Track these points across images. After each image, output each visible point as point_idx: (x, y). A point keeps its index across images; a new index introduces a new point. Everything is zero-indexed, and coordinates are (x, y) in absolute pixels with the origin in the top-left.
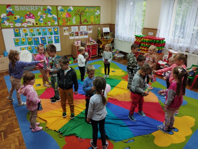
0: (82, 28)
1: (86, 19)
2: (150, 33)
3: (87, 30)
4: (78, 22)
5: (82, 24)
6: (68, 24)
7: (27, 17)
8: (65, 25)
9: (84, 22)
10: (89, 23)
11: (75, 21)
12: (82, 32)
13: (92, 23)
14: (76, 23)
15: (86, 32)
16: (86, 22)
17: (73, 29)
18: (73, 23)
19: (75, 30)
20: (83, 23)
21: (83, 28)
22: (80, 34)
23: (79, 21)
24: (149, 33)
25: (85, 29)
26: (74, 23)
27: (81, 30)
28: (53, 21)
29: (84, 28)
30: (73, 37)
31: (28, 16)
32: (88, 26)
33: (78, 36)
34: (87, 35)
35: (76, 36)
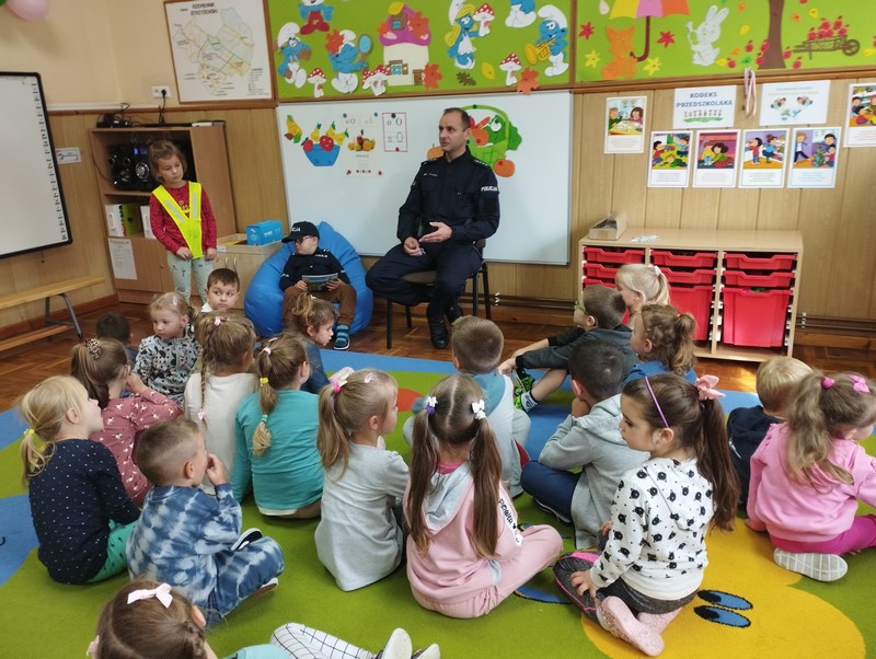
0: (779, 103)
1: (832, 20)
3: (834, 116)
4: (749, 48)
5: (789, 63)
6: (651, 68)
7: (390, 36)
8: (621, 78)
9: (806, 47)
10: (869, 57)
11: (715, 45)
12: (770, 138)
14: (724, 62)
15: (819, 138)
16: (829, 45)
17: (693, 109)
18: (697, 61)
19: (705, 120)
20: (794, 57)
21: (791, 104)
22: (749, 155)
23: (758, 44)
25: (815, 113)
26: (705, 56)
27: (769, 119)
28: (538, 51)
29: (804, 101)
30: (682, 173)
31: (394, 31)
32: (853, 85)
33: (732, 167)
34: (821, 165)
35: (713, 166)
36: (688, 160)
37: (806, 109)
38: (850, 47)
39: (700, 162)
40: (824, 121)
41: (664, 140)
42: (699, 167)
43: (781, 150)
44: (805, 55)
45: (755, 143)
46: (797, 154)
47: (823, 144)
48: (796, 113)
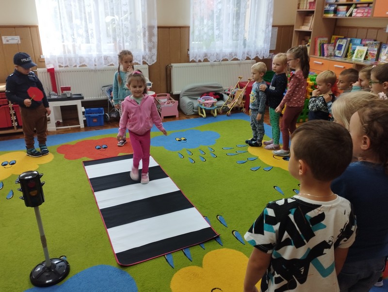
2: (9, 38)
24: (3, 37)
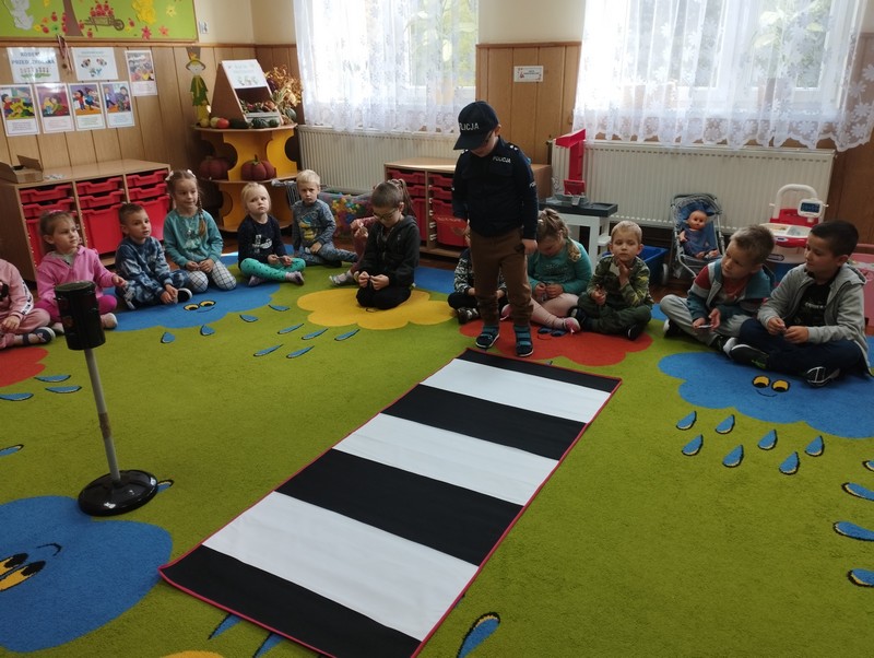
0: (86, 63)
3: (122, 76)
4: (54, 19)
5: (85, 32)
9: (91, 21)
10: (128, 33)
11: (28, 13)
12: (88, 90)
13: (146, 31)
14: (38, 27)
15: (117, 91)
16: (105, 21)
18: (18, 25)
19: (38, 75)
20: (86, 28)
21: (94, 64)
22: (77, 105)
23: (60, 16)
25: (110, 72)
26: (24, 22)
27: (83, 75)
29: (101, 62)
30: (32, 121)
32: (126, 52)
33: (68, 114)
34: (123, 110)
35: (54, 115)
36: (33, 109)
37: (104, 68)
38: (118, 25)
39: (44, 111)
40: (117, 78)
41: (9, 93)
42: (44, 116)
43: (97, 100)
44: (93, 27)
45: (79, 95)
46: (107, 102)
47: (121, 94)
48: (99, 71)
